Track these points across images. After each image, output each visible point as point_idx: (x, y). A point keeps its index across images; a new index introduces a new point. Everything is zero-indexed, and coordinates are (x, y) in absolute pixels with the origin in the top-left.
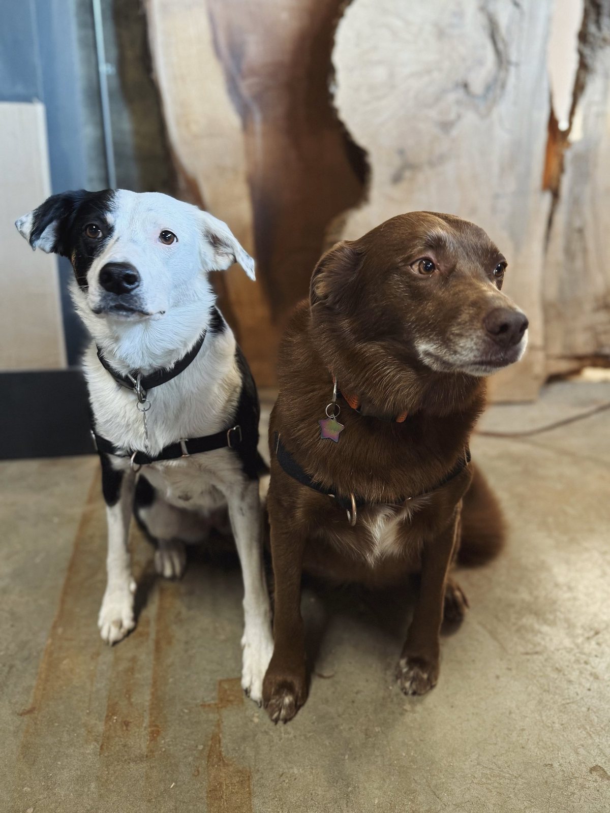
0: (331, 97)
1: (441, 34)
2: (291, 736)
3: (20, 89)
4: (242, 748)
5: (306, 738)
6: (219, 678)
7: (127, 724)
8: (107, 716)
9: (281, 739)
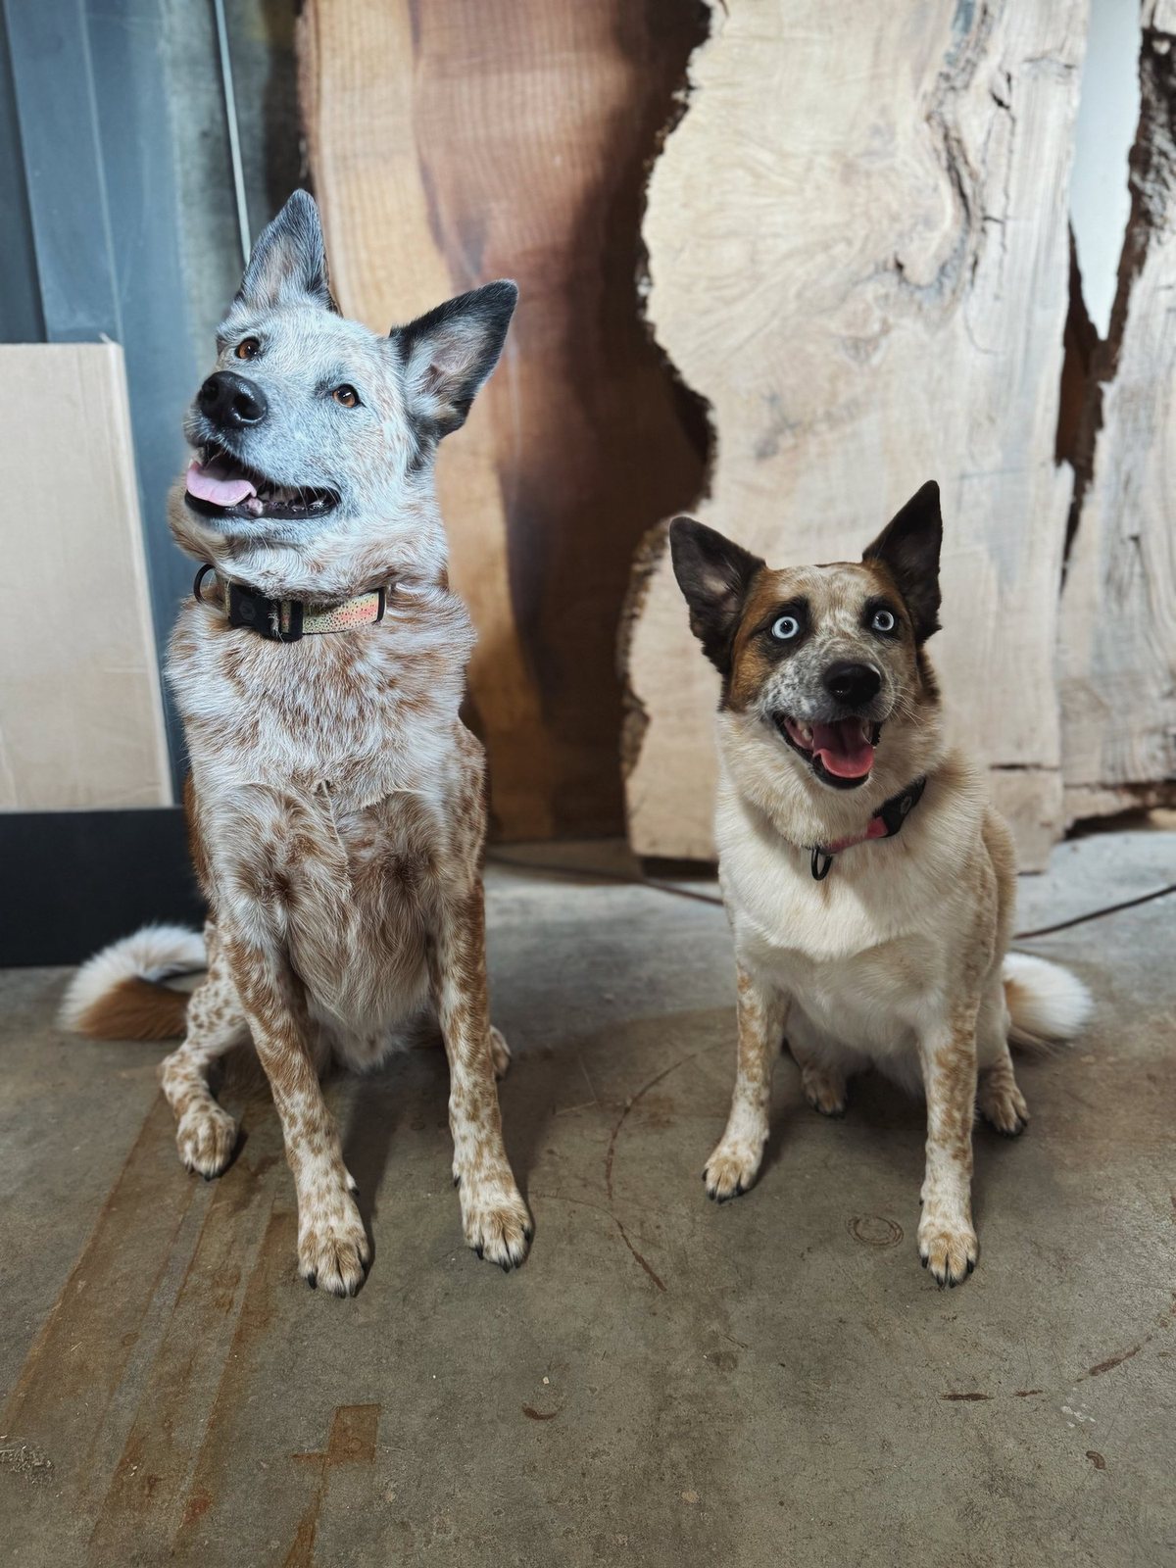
0: (643, 304)
1: (848, 171)
2: (449, 1537)
3: (82, 320)
4: (352, 1555)
5: (478, 1545)
6: (338, 1403)
7: (152, 1482)
8: (122, 1463)
9: (429, 1542)
